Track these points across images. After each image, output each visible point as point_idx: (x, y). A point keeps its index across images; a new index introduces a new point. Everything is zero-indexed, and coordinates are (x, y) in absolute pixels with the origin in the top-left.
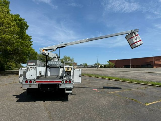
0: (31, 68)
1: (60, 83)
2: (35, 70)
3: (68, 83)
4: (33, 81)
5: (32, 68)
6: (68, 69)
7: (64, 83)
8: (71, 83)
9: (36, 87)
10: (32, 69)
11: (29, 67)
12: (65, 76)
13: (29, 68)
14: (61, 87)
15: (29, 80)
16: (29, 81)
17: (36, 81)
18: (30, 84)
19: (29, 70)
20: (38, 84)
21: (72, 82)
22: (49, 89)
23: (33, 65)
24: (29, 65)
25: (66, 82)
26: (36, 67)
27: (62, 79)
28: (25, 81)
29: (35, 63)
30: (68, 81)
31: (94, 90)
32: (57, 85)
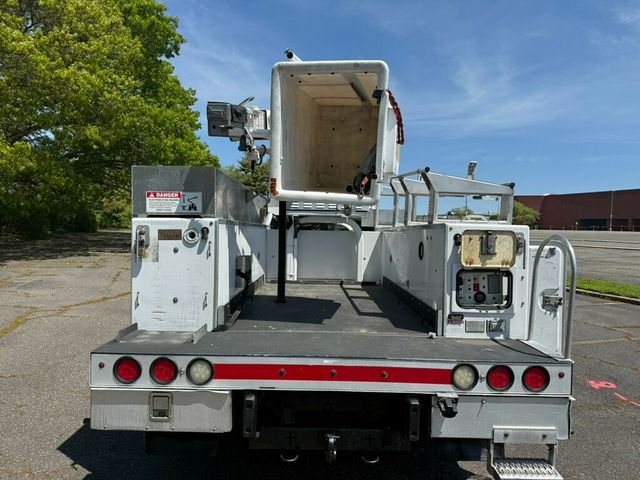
0: (165, 235)
1: (445, 391)
2: (200, 252)
3: (517, 389)
4: (182, 363)
5: (174, 235)
6: (487, 250)
7: (474, 391)
8: (547, 392)
9: (219, 421)
10: (178, 243)
11: (155, 226)
12: (456, 309)
13: (154, 234)
14: (446, 429)
15: (152, 359)
16: (146, 363)
17: (214, 360)
18: (155, 395)
19: (149, 251)
20: (237, 395)
21: (554, 379)
22: (332, 440)
23: (187, 211)
24: (149, 210)
25: (500, 377)
26: (208, 226)
27: (431, 337)
28: (110, 361)
29: (199, 195)
30: (518, 371)
31: (596, 386)
32: (413, 413)
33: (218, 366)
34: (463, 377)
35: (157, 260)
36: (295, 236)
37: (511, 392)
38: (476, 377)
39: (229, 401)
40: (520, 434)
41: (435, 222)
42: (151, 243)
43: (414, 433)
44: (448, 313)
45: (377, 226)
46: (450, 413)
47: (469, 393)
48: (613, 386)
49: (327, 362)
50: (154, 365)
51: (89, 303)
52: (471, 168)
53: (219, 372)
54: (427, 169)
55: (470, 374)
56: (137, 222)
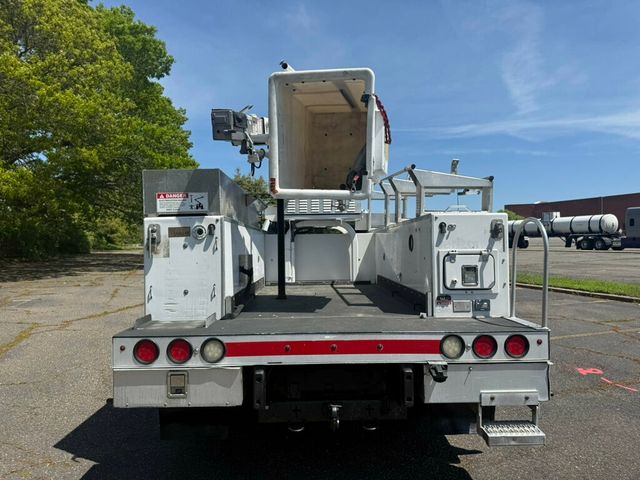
1: (436, 360)
3: (500, 356)
4: (196, 343)
7: (462, 359)
8: (527, 358)
9: (231, 396)
11: (165, 224)
12: (444, 291)
13: (164, 232)
14: (437, 394)
15: (169, 341)
16: (163, 344)
17: (226, 340)
18: (173, 374)
19: (161, 248)
20: (247, 371)
21: (533, 346)
22: (335, 409)
23: (194, 210)
24: (160, 210)
25: (485, 345)
26: (214, 223)
27: (422, 317)
28: (131, 344)
29: (205, 195)
30: (501, 340)
31: (584, 373)
32: (407, 381)
33: (229, 344)
34: (451, 347)
35: (168, 255)
36: (292, 240)
37: (494, 359)
38: (463, 347)
39: (240, 376)
40: (505, 397)
41: (422, 215)
42: (163, 240)
43: (410, 399)
44: (436, 295)
45: (370, 229)
46: (440, 378)
47: (457, 361)
48: (600, 372)
49: (328, 338)
50: (171, 347)
51: (90, 317)
52: (454, 165)
53: (231, 350)
54: (413, 167)
55: (457, 344)
56: (148, 221)
